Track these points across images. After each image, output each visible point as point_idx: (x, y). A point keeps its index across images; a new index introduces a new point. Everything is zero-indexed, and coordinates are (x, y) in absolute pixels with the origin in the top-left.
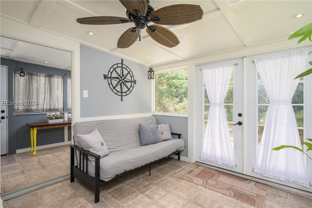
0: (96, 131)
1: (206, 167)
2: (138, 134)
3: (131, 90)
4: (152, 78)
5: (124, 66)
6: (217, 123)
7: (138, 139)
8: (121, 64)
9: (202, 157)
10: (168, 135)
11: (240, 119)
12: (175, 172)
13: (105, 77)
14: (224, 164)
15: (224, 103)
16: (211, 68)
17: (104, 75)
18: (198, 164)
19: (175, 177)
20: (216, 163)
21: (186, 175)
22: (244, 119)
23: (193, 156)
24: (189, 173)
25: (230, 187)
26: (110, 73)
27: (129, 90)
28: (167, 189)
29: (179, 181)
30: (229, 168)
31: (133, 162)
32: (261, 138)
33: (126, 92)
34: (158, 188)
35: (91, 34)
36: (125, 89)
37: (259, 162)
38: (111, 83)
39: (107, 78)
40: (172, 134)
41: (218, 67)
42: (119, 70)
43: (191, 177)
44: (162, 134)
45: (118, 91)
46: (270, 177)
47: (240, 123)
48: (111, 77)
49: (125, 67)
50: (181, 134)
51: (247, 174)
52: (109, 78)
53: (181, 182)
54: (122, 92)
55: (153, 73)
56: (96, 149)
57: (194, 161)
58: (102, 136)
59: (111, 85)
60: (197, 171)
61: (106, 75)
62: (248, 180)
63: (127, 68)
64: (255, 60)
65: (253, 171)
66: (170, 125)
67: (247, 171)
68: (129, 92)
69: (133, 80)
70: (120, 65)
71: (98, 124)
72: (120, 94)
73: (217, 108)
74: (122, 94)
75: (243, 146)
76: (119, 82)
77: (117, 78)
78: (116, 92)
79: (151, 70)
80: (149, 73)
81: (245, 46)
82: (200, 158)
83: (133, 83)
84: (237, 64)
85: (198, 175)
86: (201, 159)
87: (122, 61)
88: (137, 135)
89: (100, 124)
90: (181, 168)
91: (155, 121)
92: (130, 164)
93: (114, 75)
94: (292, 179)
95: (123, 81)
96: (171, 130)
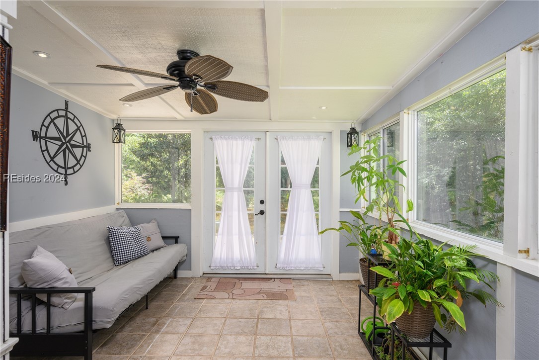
0: (40, 249)
1: (220, 278)
2: (106, 245)
3: (81, 162)
4: (122, 142)
5: (69, 115)
6: (235, 213)
7: (108, 255)
8: (65, 112)
9: (213, 265)
10: (158, 241)
11: (262, 207)
12: (183, 294)
13: (35, 136)
14: (243, 268)
15: (244, 187)
16: (226, 139)
17: (33, 131)
18: (208, 276)
19: (188, 299)
20: (232, 268)
21: (202, 293)
22: (267, 207)
23: (200, 267)
24: (202, 290)
25: (258, 290)
26: (44, 129)
27: (78, 162)
28: (188, 316)
29: (197, 303)
30: (251, 270)
31: (141, 288)
32: (284, 227)
33: (73, 167)
34: (175, 319)
35: (42, 55)
36: (72, 162)
37: (282, 255)
38: (47, 150)
39: (39, 139)
40: (164, 238)
41: (236, 139)
42: (60, 122)
43: (211, 294)
44: (149, 239)
45: (59, 166)
46: (292, 269)
47: (262, 213)
48: (46, 137)
49: (72, 117)
50: (179, 237)
51: (269, 273)
52: (42, 138)
53: (201, 303)
54: (66, 168)
55: (123, 132)
56: (67, 280)
57: (201, 274)
58: (56, 257)
59: (46, 153)
60: (212, 284)
61: (36, 132)
62: (272, 278)
63: (76, 120)
64: (279, 137)
65: (276, 267)
66: (158, 224)
67: (270, 269)
68: (78, 166)
69: (85, 144)
70: (62, 113)
71: (36, 236)
72: (62, 171)
73: (236, 194)
74: (66, 172)
75: (265, 240)
76: (61, 146)
77: (58, 139)
78: (55, 167)
79: (118, 127)
80: (116, 131)
81: (271, 119)
82: (210, 267)
83: (85, 149)
84: (259, 139)
85: (217, 289)
86: (212, 268)
87: (67, 104)
88: (105, 247)
89: (40, 234)
90: (187, 287)
91: (127, 220)
92: (138, 292)
93: (52, 132)
94: (310, 266)
95: (68, 144)
96: (161, 232)
